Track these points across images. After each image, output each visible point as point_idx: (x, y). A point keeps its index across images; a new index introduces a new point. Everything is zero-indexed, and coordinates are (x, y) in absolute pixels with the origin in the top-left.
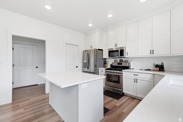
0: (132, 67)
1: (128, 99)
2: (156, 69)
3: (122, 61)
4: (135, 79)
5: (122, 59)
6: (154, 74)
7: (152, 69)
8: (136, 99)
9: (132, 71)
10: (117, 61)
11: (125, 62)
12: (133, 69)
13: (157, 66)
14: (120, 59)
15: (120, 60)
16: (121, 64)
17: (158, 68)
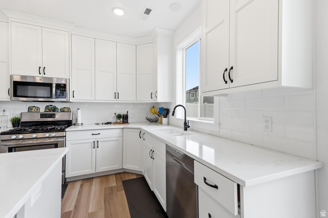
0: (80, 121)
1: (82, 186)
2: (119, 121)
3: (55, 109)
4: (94, 142)
5: (53, 104)
6: (123, 128)
7: (113, 122)
8: (93, 178)
9: (80, 128)
10: (38, 109)
11: (62, 110)
12: (82, 124)
13: (119, 117)
14: (48, 104)
15: (48, 106)
16: (52, 116)
17: (121, 119)
